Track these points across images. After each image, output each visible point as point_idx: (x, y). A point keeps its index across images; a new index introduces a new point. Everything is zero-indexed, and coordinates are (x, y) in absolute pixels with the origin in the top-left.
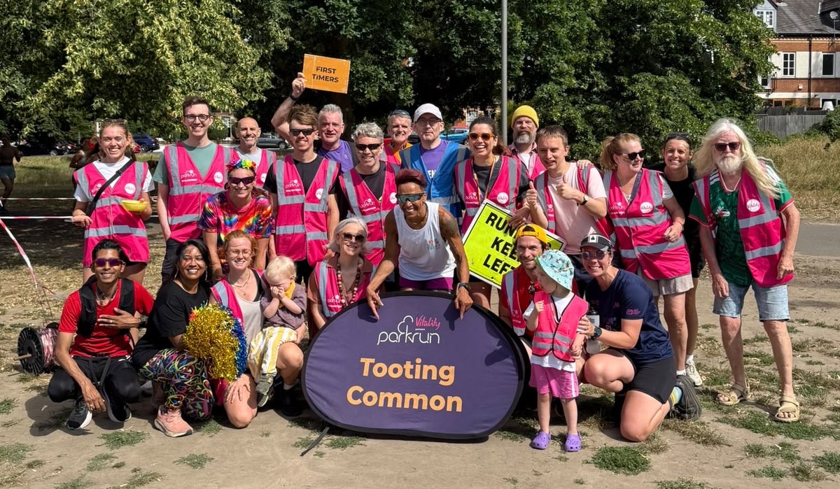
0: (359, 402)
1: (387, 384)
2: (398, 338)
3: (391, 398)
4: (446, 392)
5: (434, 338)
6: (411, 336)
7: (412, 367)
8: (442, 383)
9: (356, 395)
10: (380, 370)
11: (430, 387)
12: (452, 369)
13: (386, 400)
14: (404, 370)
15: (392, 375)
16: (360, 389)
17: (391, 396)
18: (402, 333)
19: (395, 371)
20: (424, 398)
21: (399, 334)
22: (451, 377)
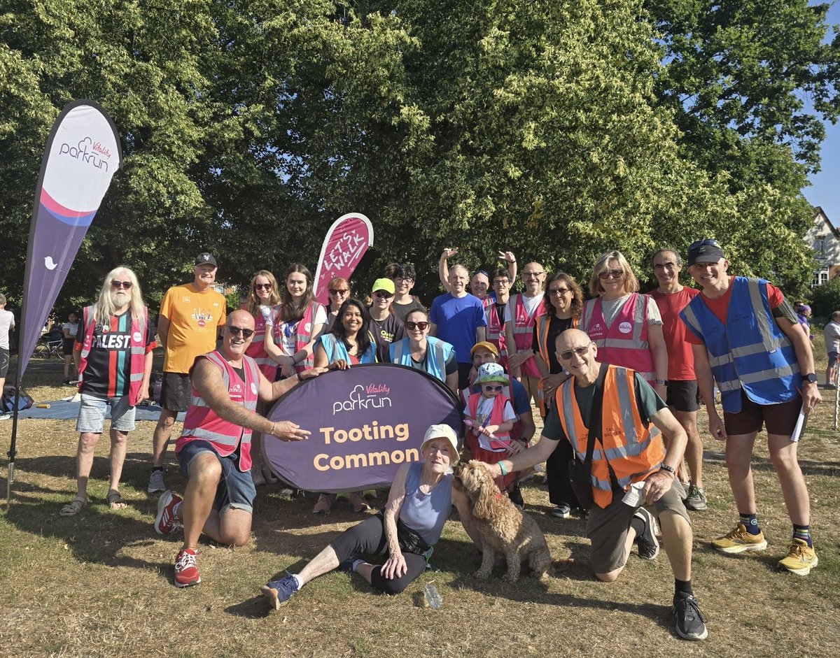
0: (327, 467)
1: (350, 448)
2: (353, 406)
3: (356, 459)
4: (403, 446)
5: (386, 402)
6: (364, 403)
7: (370, 429)
8: (399, 439)
9: (322, 462)
10: (341, 436)
11: (390, 444)
12: (406, 426)
13: (352, 461)
14: (363, 433)
15: (353, 439)
16: (326, 456)
17: (356, 458)
18: (355, 401)
19: (355, 435)
20: (386, 454)
21: (352, 402)
22: (406, 434)
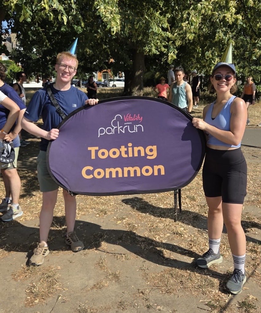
0: (91, 176)
1: (110, 163)
2: (113, 131)
3: (114, 172)
4: (152, 163)
5: (139, 128)
6: (122, 129)
7: (126, 149)
8: (148, 157)
9: (88, 172)
10: (103, 154)
11: (141, 161)
12: (154, 148)
13: (111, 173)
14: (120, 152)
15: (112, 156)
16: (91, 168)
17: (114, 171)
18: (115, 127)
19: (114, 153)
20: (137, 169)
21: (113, 128)
22: (155, 154)
